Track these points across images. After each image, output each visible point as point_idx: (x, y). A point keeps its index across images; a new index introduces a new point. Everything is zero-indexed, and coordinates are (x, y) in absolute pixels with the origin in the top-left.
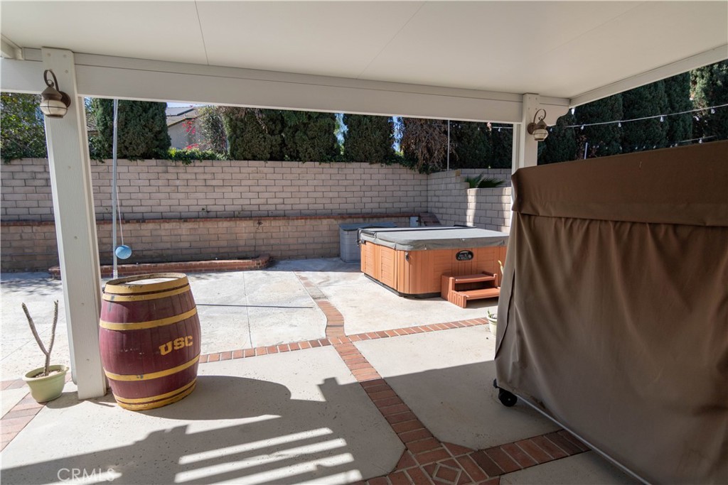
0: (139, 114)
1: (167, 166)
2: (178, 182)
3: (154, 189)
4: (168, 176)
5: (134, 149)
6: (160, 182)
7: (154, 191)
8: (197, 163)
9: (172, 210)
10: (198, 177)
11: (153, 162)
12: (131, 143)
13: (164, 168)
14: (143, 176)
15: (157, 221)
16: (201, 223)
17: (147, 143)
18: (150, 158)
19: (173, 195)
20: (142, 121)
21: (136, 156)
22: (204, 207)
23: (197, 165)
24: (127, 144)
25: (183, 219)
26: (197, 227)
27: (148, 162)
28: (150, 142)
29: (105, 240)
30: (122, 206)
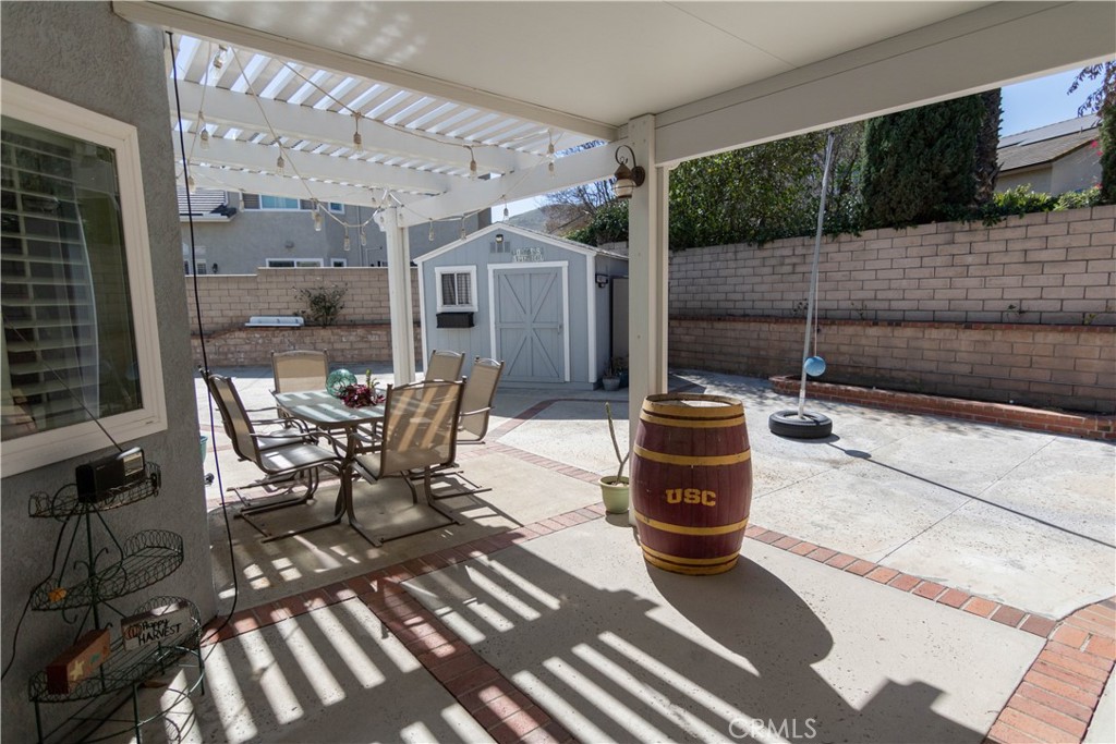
0: (918, 152)
1: (954, 232)
2: (970, 259)
3: (926, 272)
4: (954, 249)
5: (903, 211)
6: (939, 261)
7: (927, 276)
8: (1013, 220)
9: (952, 308)
10: (1011, 246)
11: (932, 227)
12: (900, 202)
13: (947, 237)
14: (913, 252)
15: (919, 324)
16: (999, 333)
17: (926, 197)
18: (928, 222)
19: (958, 282)
20: (921, 162)
21: (906, 220)
22: (1014, 303)
23: (1011, 224)
24: (893, 204)
25: (967, 324)
26: (989, 338)
27: (923, 228)
28: (931, 196)
29: (844, 349)
30: (875, 299)
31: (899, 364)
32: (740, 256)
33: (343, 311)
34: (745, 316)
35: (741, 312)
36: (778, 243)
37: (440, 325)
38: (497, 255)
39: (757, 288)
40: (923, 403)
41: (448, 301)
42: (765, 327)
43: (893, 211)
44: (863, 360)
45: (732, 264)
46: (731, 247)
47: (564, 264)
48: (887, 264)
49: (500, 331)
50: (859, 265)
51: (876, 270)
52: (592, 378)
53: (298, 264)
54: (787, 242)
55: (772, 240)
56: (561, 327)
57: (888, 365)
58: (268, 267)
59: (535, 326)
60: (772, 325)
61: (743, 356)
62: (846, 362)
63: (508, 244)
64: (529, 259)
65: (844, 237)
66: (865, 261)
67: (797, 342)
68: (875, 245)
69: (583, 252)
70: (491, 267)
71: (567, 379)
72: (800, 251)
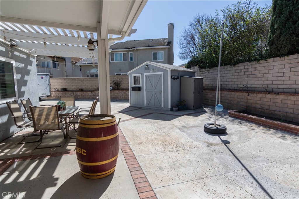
0: (289, 27)
3: (292, 74)
5: (283, 50)
6: (298, 69)
12: (281, 47)
14: (287, 66)
17: (293, 44)
20: (290, 31)
21: (284, 54)
29: (258, 102)
30: (272, 84)
31: (278, 109)
32: (228, 69)
33: (121, 86)
34: (229, 89)
35: (228, 88)
36: (240, 65)
37: (132, 90)
38: (146, 71)
39: (233, 80)
40: (278, 125)
41: (135, 84)
42: (233, 93)
43: (279, 51)
44: (264, 106)
45: (226, 72)
46: (226, 67)
47: (162, 73)
48: (277, 71)
49: (147, 92)
50: (267, 71)
51: (273, 73)
52: (169, 107)
53: (122, 74)
54: (242, 64)
55: (238, 64)
56: (161, 91)
57: (274, 109)
58: (115, 75)
59: (155, 91)
60: (235, 93)
61: (226, 103)
62: (259, 107)
63: (149, 67)
64: (154, 72)
65: (262, 61)
66: (269, 70)
67: (243, 99)
68: (273, 64)
69: (168, 69)
70: (145, 74)
71: (163, 107)
72: (246, 67)
